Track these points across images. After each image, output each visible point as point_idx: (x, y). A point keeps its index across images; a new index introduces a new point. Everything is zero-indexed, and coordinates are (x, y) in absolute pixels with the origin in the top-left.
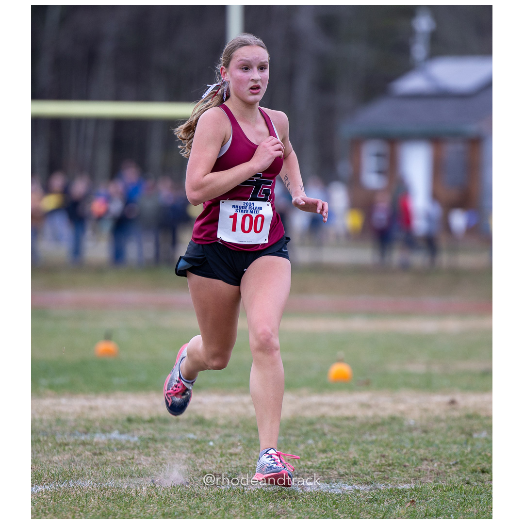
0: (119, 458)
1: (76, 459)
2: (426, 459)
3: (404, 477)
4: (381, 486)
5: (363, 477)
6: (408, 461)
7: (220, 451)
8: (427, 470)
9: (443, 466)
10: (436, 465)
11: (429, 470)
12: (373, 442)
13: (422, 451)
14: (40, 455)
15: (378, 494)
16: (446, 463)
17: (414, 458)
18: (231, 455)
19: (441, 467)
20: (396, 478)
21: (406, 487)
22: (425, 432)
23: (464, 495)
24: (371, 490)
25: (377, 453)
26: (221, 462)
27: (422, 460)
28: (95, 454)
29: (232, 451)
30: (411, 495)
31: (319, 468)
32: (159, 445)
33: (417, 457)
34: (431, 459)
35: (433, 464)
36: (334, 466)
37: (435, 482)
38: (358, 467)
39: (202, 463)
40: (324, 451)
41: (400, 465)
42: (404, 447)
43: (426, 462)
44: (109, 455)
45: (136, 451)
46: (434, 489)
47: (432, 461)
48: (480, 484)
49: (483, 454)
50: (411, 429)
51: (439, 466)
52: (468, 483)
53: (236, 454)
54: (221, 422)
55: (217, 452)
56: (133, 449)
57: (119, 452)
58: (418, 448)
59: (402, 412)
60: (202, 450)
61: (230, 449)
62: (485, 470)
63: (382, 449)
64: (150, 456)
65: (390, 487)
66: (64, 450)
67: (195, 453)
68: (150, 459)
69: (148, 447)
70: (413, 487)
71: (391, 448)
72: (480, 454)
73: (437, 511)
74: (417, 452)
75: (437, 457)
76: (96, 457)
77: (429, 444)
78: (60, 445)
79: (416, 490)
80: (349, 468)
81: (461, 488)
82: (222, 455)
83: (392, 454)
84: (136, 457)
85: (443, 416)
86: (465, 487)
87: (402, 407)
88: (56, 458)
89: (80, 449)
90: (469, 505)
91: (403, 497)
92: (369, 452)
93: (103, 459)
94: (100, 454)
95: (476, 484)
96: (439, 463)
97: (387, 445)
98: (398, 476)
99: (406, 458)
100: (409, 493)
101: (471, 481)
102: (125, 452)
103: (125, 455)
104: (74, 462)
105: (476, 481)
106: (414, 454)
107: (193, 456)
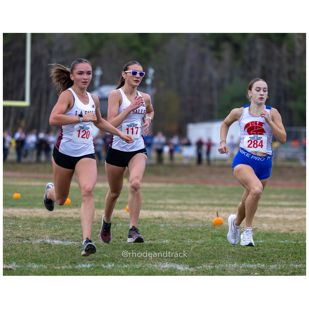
5: (76, 239)
18: (27, 230)
23: (113, 246)
24: (79, 244)
26: (23, 233)
31: (59, 236)
33: (96, 232)
36: (65, 235)
38: (74, 236)
39: (16, 233)
40: (61, 230)
48: (120, 242)
52: (115, 242)
53: (28, 230)
54: (23, 218)
55: (21, 229)
60: (16, 228)
61: (26, 228)
62: (121, 237)
67: (13, 229)
72: (119, 231)
74: (96, 230)
80: (71, 236)
86: (114, 243)
90: (116, 250)
95: (118, 242)
101: (116, 241)
106: (95, 231)
107: (12, 231)
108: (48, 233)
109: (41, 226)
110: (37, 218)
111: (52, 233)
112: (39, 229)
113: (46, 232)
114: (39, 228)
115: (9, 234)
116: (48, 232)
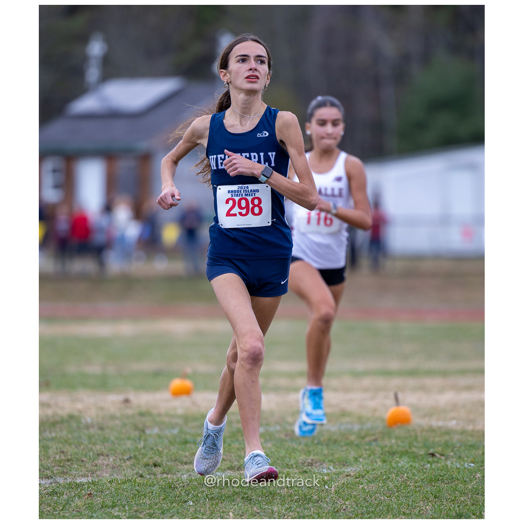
2: (102, 455)
3: (81, 471)
4: (61, 480)
5: (44, 472)
6: (85, 456)
8: (103, 464)
9: (118, 460)
10: (111, 460)
11: (105, 465)
12: (53, 439)
13: (98, 447)
15: (58, 487)
16: (121, 458)
17: (91, 454)
19: (116, 462)
20: (74, 472)
21: (84, 480)
22: (102, 429)
23: (137, 488)
24: (51, 483)
25: (57, 449)
27: (98, 455)
30: (88, 488)
33: (94, 453)
34: (107, 454)
35: (109, 459)
37: (110, 475)
41: (78, 460)
42: (82, 443)
43: (102, 457)
46: (110, 482)
47: (107, 456)
48: (153, 477)
49: (155, 449)
50: (87, 427)
51: (114, 460)
52: (141, 476)
58: (95, 444)
59: (80, 411)
62: (157, 464)
63: (61, 445)
65: (69, 480)
70: (90, 481)
71: (70, 444)
72: (152, 449)
73: (113, 503)
74: (94, 448)
75: (112, 452)
77: (105, 440)
79: (93, 483)
81: (135, 481)
83: (70, 450)
85: (118, 414)
86: (139, 480)
87: (79, 406)
90: (143, 497)
91: (81, 490)
92: (49, 448)
95: (148, 477)
96: (114, 458)
97: (66, 442)
98: (76, 471)
99: (84, 453)
100: (86, 486)
101: (144, 474)
105: (149, 474)
106: (92, 449)
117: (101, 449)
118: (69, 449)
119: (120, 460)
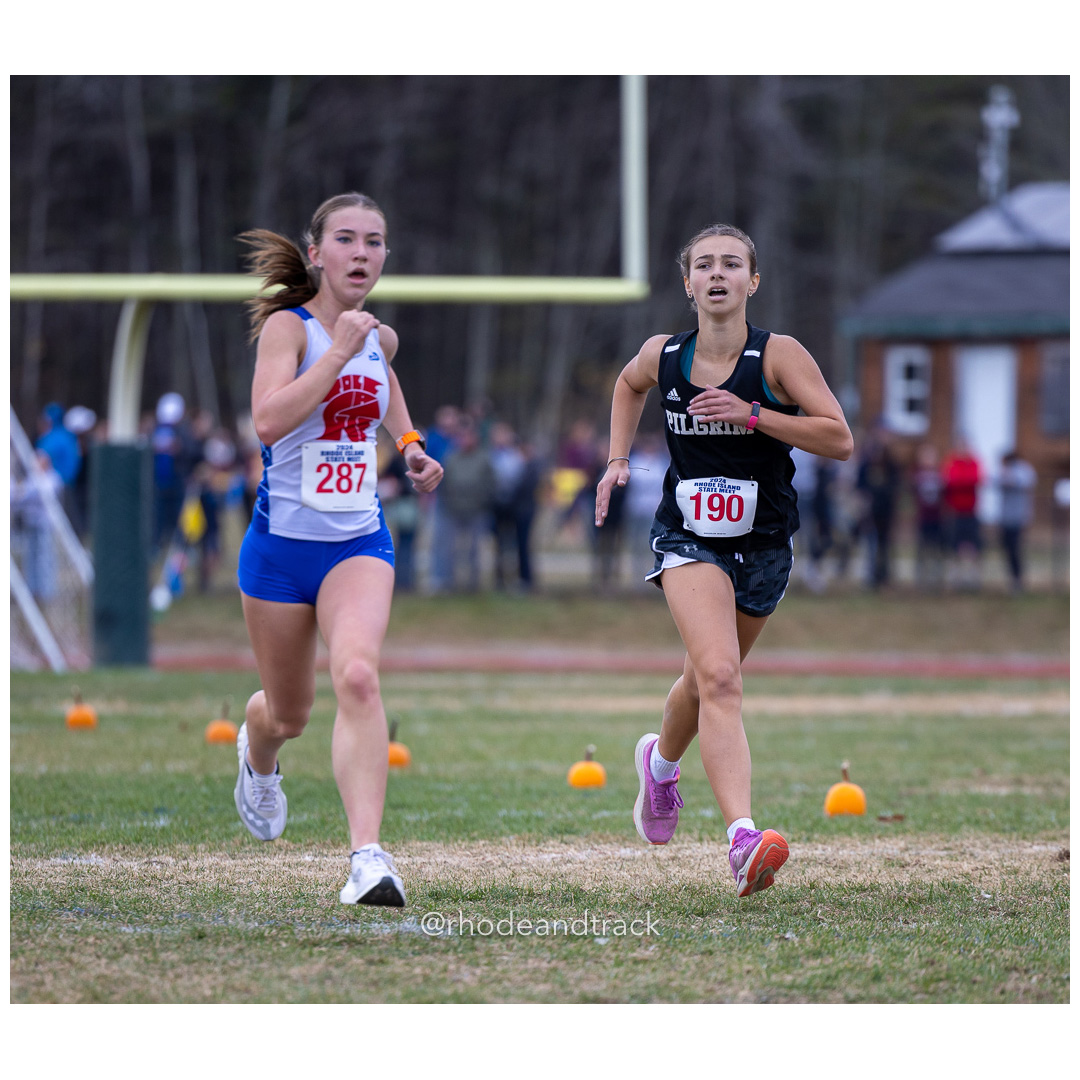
0: (418, 970)
1: (336, 972)
2: (1016, 969)
6: (980, 971)
7: (614, 955)
8: (1018, 989)
9: (1050, 981)
10: (1034, 979)
11: (1022, 991)
12: (911, 936)
13: (1008, 953)
14: (264, 965)
16: (1055, 975)
17: (993, 967)
18: (636, 962)
19: (1045, 985)
22: (1013, 914)
25: (920, 956)
26: (616, 977)
27: (1008, 970)
28: (371, 962)
29: (639, 953)
31: (807, 987)
32: (495, 944)
33: (998, 965)
34: (1025, 967)
35: (1030, 978)
36: (835, 984)
38: (883, 986)
39: (580, 980)
40: (817, 954)
41: (964, 979)
42: (973, 945)
43: (1015, 975)
44: (397, 966)
45: (451, 957)
47: (1026, 971)
50: (984, 910)
51: (1041, 981)
53: (645, 961)
54: (615, 897)
55: (610, 958)
56: (445, 952)
57: (417, 959)
58: (1001, 946)
59: (966, 875)
60: (579, 953)
61: (634, 951)
63: (929, 949)
64: (478, 965)
66: (311, 955)
67: (565, 958)
68: (478, 972)
69: (474, 949)
71: (947, 946)
74: (997, 954)
75: (1037, 963)
76: (373, 968)
78: (303, 945)
80: (865, 986)
82: (619, 963)
83: (948, 958)
84: (452, 967)
85: (1049, 886)
87: (966, 867)
88: (295, 972)
89: (342, 953)
92: (904, 955)
93: (387, 970)
94: (382, 962)
96: (1041, 976)
97: (939, 942)
99: (977, 966)
102: (430, 958)
103: (431, 966)
104: (329, 977)
106: (992, 958)
107: (562, 964)
108: (748, 972)
109: (710, 938)
110: (692, 891)
111: (769, 976)
112: (703, 953)
113: (735, 968)
114: (703, 948)
115: (545, 981)
116: (747, 967)
117: (1013, 957)
118: (945, 954)
119: (1054, 981)
